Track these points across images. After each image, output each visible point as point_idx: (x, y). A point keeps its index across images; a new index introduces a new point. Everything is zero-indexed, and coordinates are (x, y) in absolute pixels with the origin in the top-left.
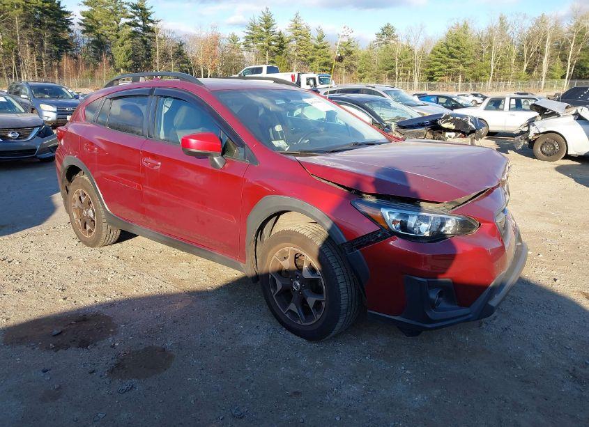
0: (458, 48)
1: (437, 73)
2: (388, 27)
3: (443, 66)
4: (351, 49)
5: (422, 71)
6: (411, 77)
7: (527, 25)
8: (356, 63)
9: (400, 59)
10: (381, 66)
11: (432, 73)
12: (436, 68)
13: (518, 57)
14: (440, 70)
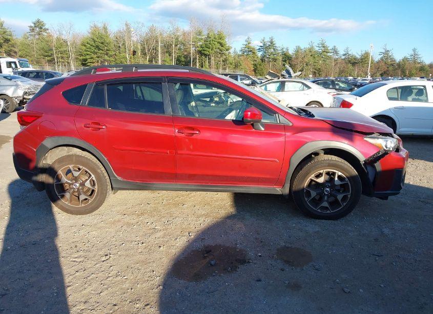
0: (102, 43)
1: (89, 60)
2: (38, 21)
3: (93, 55)
4: (9, 37)
5: (77, 58)
6: (68, 63)
7: (145, 30)
8: (16, 50)
9: (57, 49)
10: (39, 52)
11: (85, 60)
12: (88, 57)
13: (142, 52)
14: (92, 58)
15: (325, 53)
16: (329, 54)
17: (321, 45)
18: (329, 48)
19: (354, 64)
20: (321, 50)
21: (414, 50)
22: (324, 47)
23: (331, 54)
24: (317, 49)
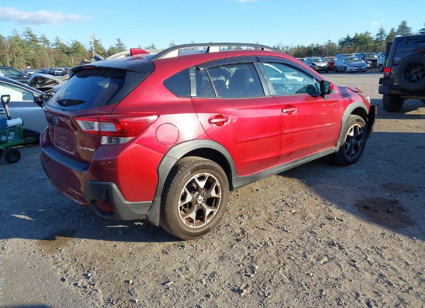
15: (34, 42)
16: (38, 44)
17: (27, 34)
18: (37, 37)
19: (68, 53)
20: (28, 40)
21: (119, 40)
22: (31, 36)
23: (40, 44)
24: (24, 38)
